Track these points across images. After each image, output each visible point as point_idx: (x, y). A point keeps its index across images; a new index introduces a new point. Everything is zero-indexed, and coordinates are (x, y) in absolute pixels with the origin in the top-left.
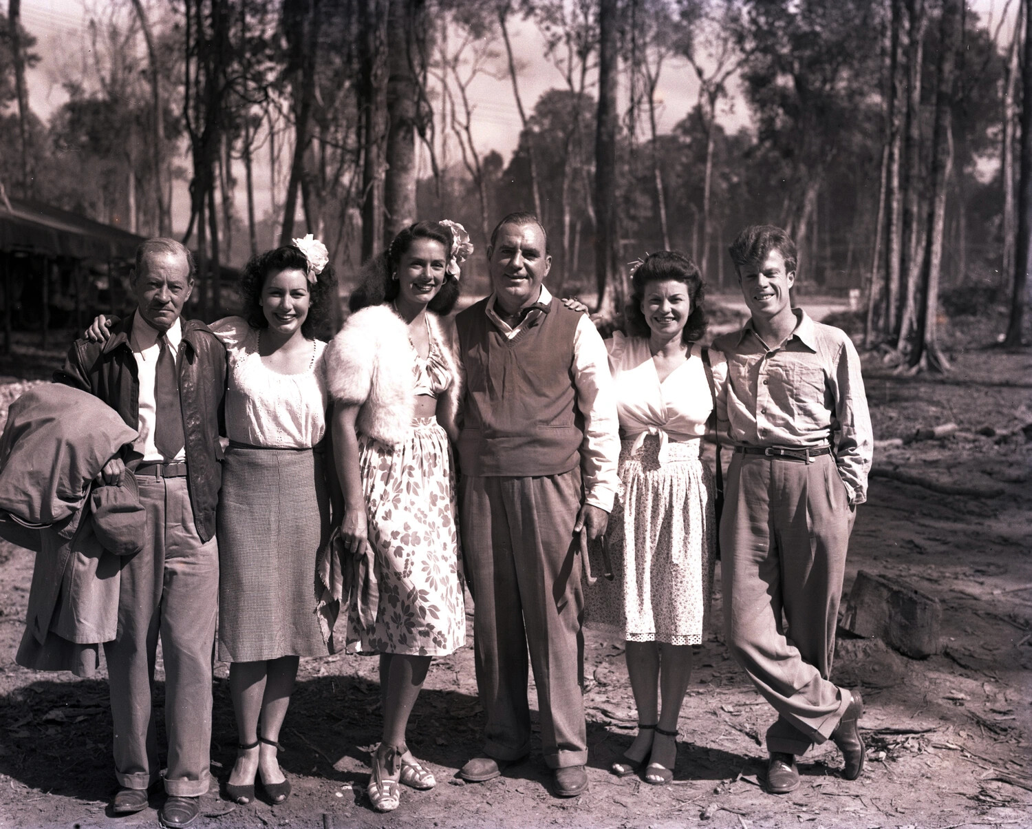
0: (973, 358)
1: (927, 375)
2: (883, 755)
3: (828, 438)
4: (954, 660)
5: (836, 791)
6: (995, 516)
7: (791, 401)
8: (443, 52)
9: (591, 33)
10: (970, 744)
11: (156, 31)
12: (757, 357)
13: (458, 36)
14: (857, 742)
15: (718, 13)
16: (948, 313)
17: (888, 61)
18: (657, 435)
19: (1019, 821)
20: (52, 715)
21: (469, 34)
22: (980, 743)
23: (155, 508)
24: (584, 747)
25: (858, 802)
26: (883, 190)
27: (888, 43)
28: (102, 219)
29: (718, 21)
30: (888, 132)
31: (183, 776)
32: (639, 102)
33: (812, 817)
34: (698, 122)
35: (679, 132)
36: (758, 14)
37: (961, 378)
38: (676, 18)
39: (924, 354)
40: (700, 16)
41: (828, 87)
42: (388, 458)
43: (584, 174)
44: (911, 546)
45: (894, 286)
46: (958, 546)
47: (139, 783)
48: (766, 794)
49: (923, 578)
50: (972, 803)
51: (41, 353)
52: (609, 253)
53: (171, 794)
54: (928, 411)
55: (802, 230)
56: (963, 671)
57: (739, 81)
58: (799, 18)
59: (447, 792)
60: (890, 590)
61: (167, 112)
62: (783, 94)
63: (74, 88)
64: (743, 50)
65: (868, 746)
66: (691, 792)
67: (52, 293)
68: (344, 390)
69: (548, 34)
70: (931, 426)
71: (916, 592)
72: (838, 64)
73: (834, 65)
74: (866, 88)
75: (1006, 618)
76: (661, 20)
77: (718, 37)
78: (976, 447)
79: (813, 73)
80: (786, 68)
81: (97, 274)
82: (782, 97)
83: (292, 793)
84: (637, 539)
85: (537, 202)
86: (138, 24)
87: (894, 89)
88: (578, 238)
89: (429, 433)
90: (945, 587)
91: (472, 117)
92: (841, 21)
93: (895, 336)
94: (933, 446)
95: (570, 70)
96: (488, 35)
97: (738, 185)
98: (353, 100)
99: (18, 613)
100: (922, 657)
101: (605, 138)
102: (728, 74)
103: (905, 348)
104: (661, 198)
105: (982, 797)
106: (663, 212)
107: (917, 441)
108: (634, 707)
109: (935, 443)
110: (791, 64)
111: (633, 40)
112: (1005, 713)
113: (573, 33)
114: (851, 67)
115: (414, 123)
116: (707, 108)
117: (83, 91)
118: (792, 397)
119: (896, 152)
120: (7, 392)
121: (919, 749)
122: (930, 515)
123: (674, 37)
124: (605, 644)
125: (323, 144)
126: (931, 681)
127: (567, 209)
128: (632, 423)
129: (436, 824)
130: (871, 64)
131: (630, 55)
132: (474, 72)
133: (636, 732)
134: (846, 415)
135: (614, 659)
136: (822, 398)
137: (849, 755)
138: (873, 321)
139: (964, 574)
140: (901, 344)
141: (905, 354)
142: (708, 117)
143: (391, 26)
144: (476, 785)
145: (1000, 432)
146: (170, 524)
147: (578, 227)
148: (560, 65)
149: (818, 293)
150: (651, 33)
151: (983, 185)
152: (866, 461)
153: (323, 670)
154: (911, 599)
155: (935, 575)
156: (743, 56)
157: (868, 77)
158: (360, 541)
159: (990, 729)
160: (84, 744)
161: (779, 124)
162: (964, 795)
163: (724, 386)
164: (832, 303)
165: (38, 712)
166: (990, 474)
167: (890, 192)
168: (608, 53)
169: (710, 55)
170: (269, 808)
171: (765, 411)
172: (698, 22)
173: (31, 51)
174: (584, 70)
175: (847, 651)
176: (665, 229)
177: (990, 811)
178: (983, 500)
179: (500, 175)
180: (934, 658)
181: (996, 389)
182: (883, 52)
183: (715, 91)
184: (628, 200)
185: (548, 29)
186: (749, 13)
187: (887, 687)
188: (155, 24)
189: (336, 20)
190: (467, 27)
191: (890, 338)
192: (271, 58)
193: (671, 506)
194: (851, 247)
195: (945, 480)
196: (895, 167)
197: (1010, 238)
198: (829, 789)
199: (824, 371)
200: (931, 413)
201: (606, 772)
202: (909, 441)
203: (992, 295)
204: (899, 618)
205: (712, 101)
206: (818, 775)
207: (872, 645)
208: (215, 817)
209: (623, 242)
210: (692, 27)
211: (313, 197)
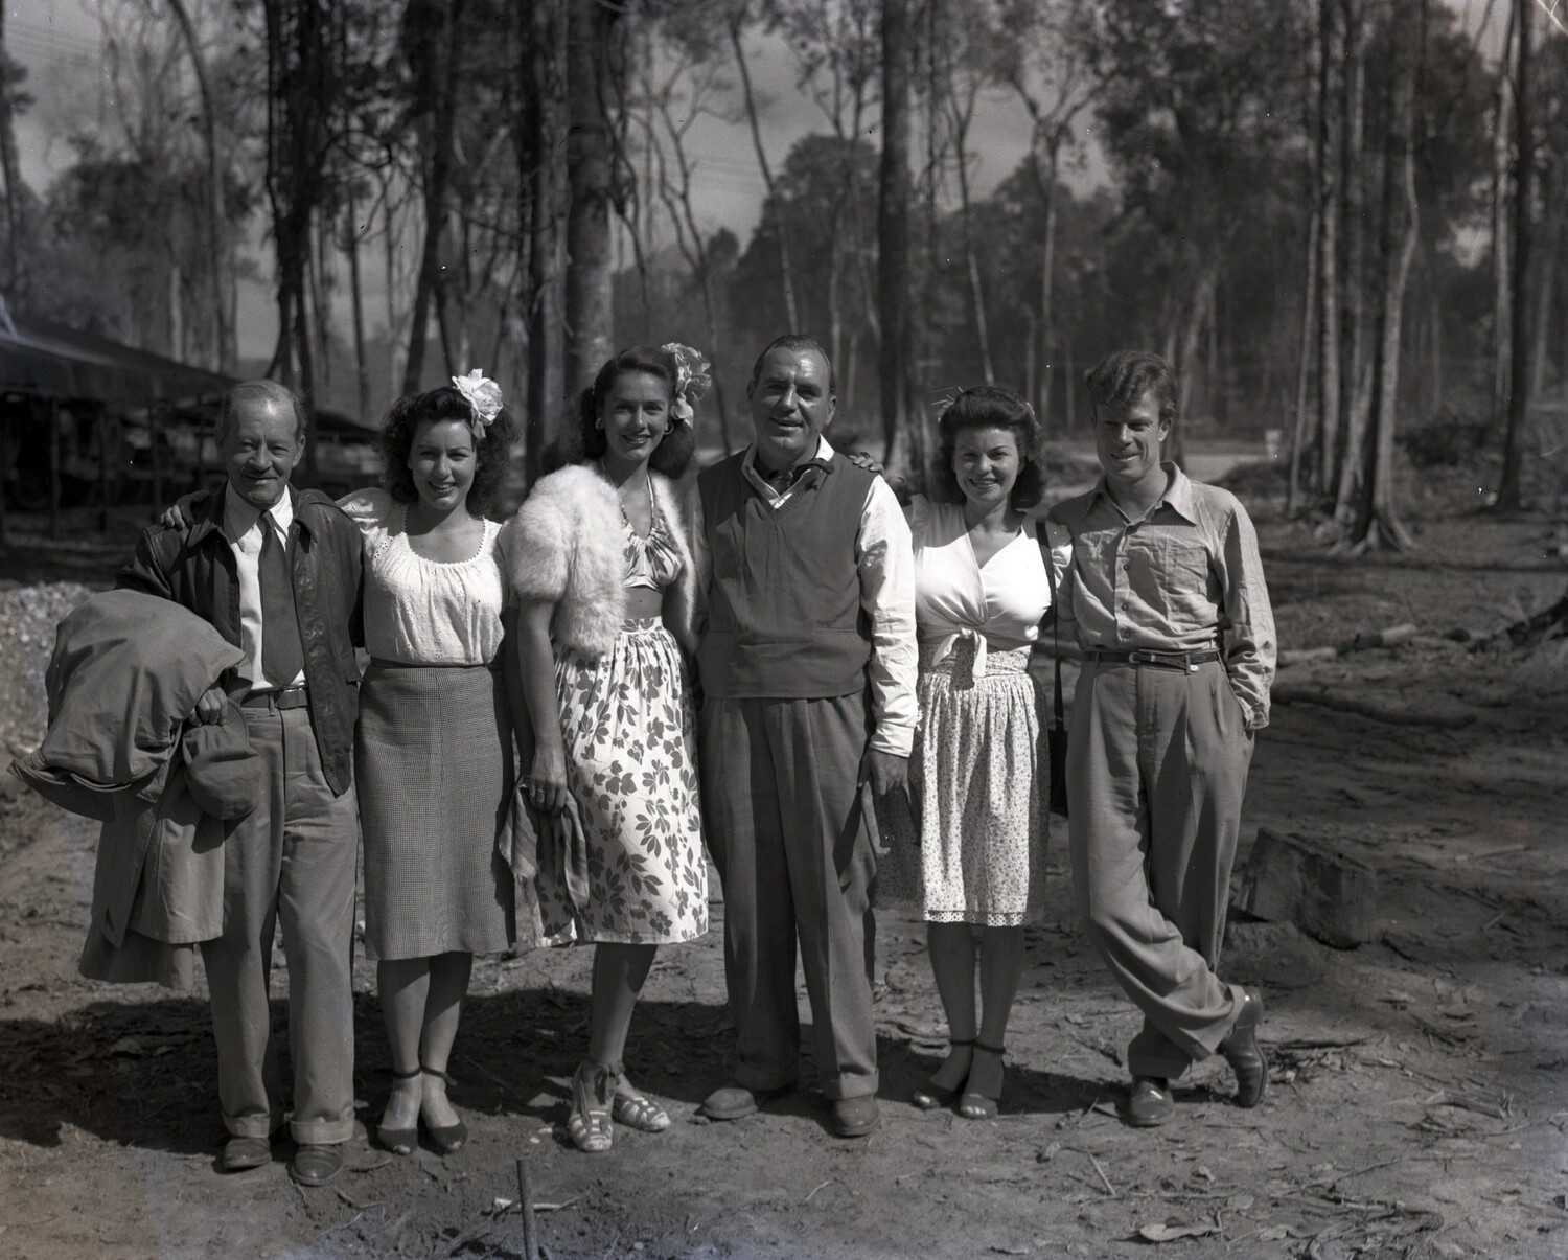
0: (1448, 529)
1: (1378, 556)
2: (1291, 1075)
3: (1215, 639)
4: (1395, 949)
5: (1224, 1122)
6: (1465, 754)
7: (1163, 592)
8: (646, 84)
9: (868, 51)
10: (1413, 1059)
11: (210, 54)
12: (1112, 533)
13: (668, 58)
14: (1256, 1059)
15: (1060, 18)
16: (1414, 464)
17: (1316, 85)
18: (972, 638)
19: (1476, 1154)
20: (124, 1045)
21: (686, 54)
22: (1430, 1058)
23: (271, 752)
24: (872, 1068)
25: (1256, 1136)
26: (1312, 281)
27: (1316, 56)
28: (131, 339)
29: (1060, 30)
30: (1316, 194)
31: (318, 1115)
32: (942, 155)
33: (1191, 1155)
34: (1032, 181)
35: (1003, 196)
36: (1120, 18)
37: (1428, 559)
38: (996, 26)
39: (1374, 524)
40: (1032, 22)
41: (1226, 126)
42: (591, 675)
43: (862, 262)
44: (1342, 797)
45: (1331, 425)
46: (1409, 797)
47: (257, 1128)
48: (1127, 1129)
49: (1357, 841)
50: (1413, 1134)
51: (50, 544)
52: (900, 382)
53: (302, 1141)
54: (1376, 608)
55: (1192, 342)
56: (1408, 964)
57: (1092, 120)
58: (1181, 23)
59: (685, 1134)
60: (1303, 853)
61: (228, 178)
62: (1158, 140)
63: (85, 144)
64: (1097, 72)
65: (1271, 1064)
66: (1024, 1128)
67: (64, 454)
68: (532, 581)
69: (804, 54)
70: (1379, 629)
71: (1341, 856)
72: (1242, 92)
73: (1235, 93)
74: (1284, 127)
75: (1472, 893)
76: (974, 30)
77: (1060, 54)
78: (1442, 658)
79: (1204, 105)
80: (1162, 100)
81: (128, 424)
82: (1157, 142)
83: (469, 1139)
84: (939, 781)
85: (791, 307)
86: (183, 44)
87: (1324, 131)
88: (853, 358)
89: (649, 638)
90: (1387, 852)
91: (692, 180)
92: (1244, 25)
93: (1331, 500)
94: (1381, 658)
95: (838, 107)
96: (714, 56)
97: (1094, 275)
98: (511, 156)
99: (57, 912)
100: (1351, 946)
101: (892, 210)
102: (1076, 109)
103: (1347, 516)
104: (978, 298)
105: (1426, 1126)
106: (981, 319)
107: (1357, 650)
108: (943, 1019)
109: (1383, 652)
110: (1170, 93)
111: (932, 61)
112: (1463, 1018)
113: (842, 52)
114: (1261, 95)
115: (608, 195)
116: (1046, 160)
117: (101, 149)
118: (1163, 586)
119: (1330, 223)
120: (16, 600)
121: (1343, 1067)
122: (1372, 755)
123: (993, 55)
124: (901, 939)
125: (466, 223)
126: (1363, 978)
127: (836, 315)
128: (935, 621)
129: (671, 1175)
130: (1291, 90)
131: (927, 84)
132: (694, 112)
133: (946, 1052)
134: (1239, 610)
135: (913, 958)
136: (1203, 587)
137: (1243, 1074)
138: (1300, 477)
139: (1417, 835)
140: (1341, 511)
141: (1346, 525)
142: (1047, 173)
143: (573, 53)
144: (724, 1124)
145: (1477, 634)
146: (290, 773)
147: (854, 342)
148: (823, 100)
149: (1218, 436)
150: (960, 50)
151: (1466, 269)
152: (1267, 670)
153: (501, 979)
154: (1333, 865)
155: (1375, 837)
156: (1098, 82)
157: (1286, 111)
158: (558, 790)
159: (1442, 1040)
160: (173, 1083)
161: (1153, 184)
162: (1403, 1124)
163: (1068, 572)
164: (1239, 452)
165: (101, 1042)
166: (1460, 696)
167: (1321, 283)
168: (895, 83)
169: (1049, 81)
170: (439, 1159)
171: (1127, 607)
172: (1029, 32)
173: (18, 88)
174: (859, 107)
175: (1244, 940)
176: (984, 345)
177: (1437, 1144)
178: (1449, 732)
179: (733, 264)
180: (1367, 947)
181: (1479, 573)
182: (1309, 70)
183: (1056, 135)
184: (929, 300)
185: (803, 45)
186: (1106, 16)
187: (1299, 987)
188: (208, 44)
189: (487, 36)
190: (682, 45)
191: (1323, 501)
192: (385, 95)
193: (988, 737)
194: (1268, 366)
195: (1395, 704)
196: (1329, 247)
197: (1505, 350)
198: (1215, 1120)
199: (1207, 550)
200: (1380, 611)
201: (906, 1106)
202: (1344, 651)
203: (1480, 435)
204: (1318, 893)
205: (1053, 149)
206: (1201, 1102)
207: (1278, 930)
208: (365, 1171)
209: (921, 364)
210: (1021, 39)
211: (451, 303)
